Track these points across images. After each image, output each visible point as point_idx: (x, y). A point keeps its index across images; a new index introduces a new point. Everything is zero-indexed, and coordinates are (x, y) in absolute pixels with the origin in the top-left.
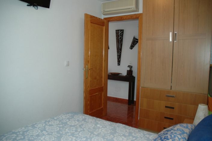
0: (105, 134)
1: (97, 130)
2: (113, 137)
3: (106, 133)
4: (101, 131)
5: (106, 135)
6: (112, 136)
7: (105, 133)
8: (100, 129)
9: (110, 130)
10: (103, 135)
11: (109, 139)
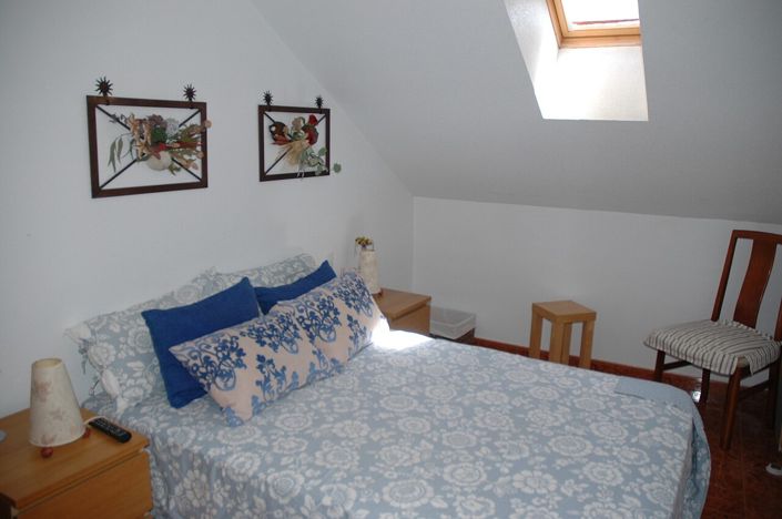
0: (396, 444)
1: (426, 457)
2: (372, 436)
3: (393, 447)
4: (411, 455)
5: (391, 441)
6: (375, 438)
7: (397, 447)
8: (417, 460)
9: (383, 458)
10: (401, 440)
11: (383, 429)
